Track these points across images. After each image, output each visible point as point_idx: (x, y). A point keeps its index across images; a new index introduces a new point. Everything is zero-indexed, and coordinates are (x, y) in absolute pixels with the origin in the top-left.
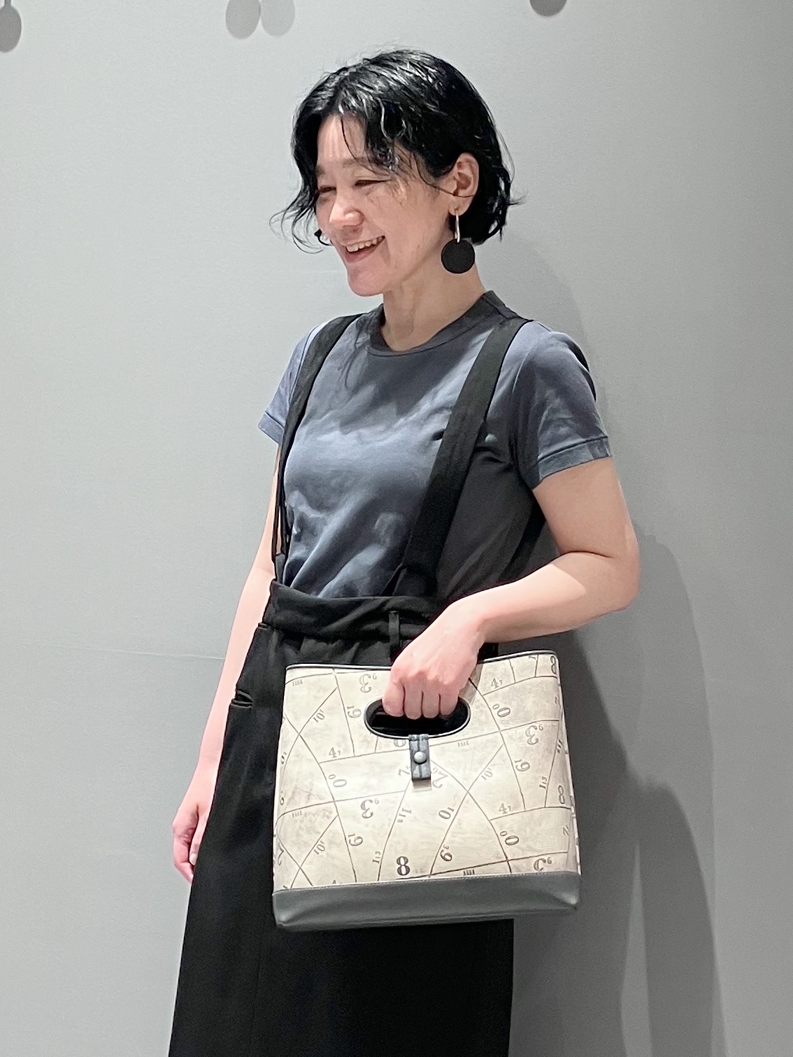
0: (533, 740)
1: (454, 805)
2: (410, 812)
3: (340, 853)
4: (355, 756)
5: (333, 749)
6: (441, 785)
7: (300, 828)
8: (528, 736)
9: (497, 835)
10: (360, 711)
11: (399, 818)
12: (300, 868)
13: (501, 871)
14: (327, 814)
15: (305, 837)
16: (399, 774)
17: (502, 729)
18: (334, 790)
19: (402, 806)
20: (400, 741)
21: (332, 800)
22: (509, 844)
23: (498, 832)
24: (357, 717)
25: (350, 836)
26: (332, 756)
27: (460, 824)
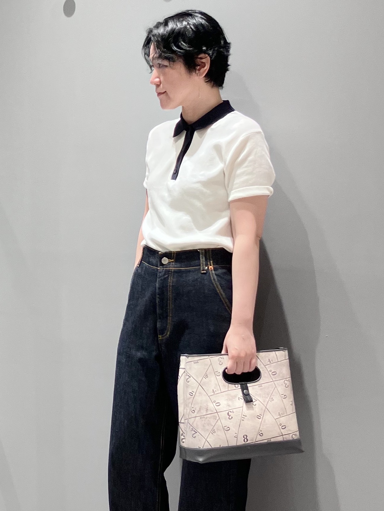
0: (287, 386)
1: (262, 413)
2: (246, 416)
3: (221, 434)
4: (221, 393)
5: (213, 390)
6: (256, 404)
7: (204, 423)
8: (285, 384)
10: (220, 373)
11: (242, 419)
12: (206, 440)
13: (280, 439)
14: (215, 418)
15: (207, 427)
16: (239, 400)
17: (274, 380)
18: (216, 407)
19: (243, 414)
20: (236, 385)
21: (216, 412)
22: (282, 429)
23: (279, 424)
24: (220, 375)
25: (225, 427)
26: (213, 393)
27: (264, 421)
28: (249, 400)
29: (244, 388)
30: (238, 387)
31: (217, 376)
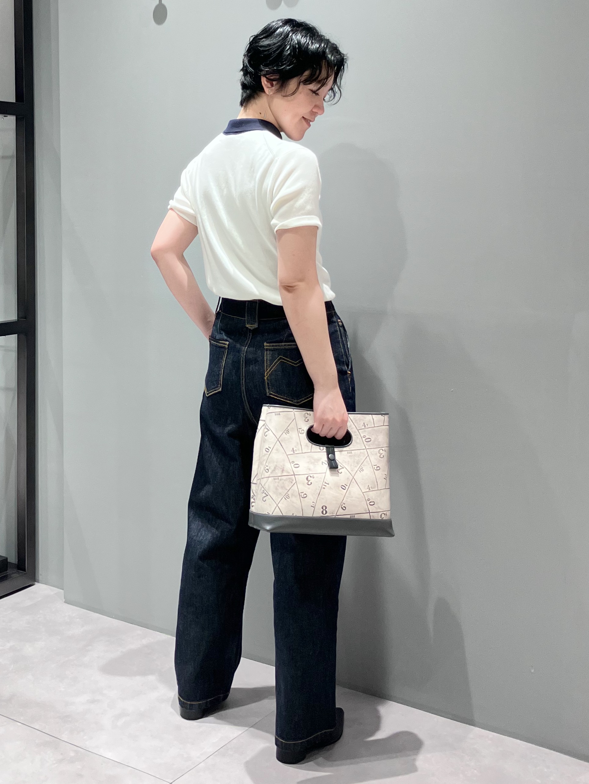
0: (382, 456)
1: (347, 483)
2: (328, 484)
3: (296, 501)
4: (302, 453)
5: (293, 449)
6: (341, 473)
7: (278, 486)
8: (379, 454)
9: (366, 500)
10: (304, 430)
11: (323, 486)
12: (277, 505)
13: (366, 517)
14: (291, 480)
15: (280, 490)
16: (322, 464)
17: (367, 448)
18: (294, 469)
19: (324, 481)
20: (322, 448)
21: (293, 474)
22: (371, 505)
23: (366, 499)
24: (303, 433)
25: (301, 493)
26: (293, 452)
27: (350, 493)
28: (334, 466)
29: (330, 452)
30: (323, 450)
31: (300, 433)
